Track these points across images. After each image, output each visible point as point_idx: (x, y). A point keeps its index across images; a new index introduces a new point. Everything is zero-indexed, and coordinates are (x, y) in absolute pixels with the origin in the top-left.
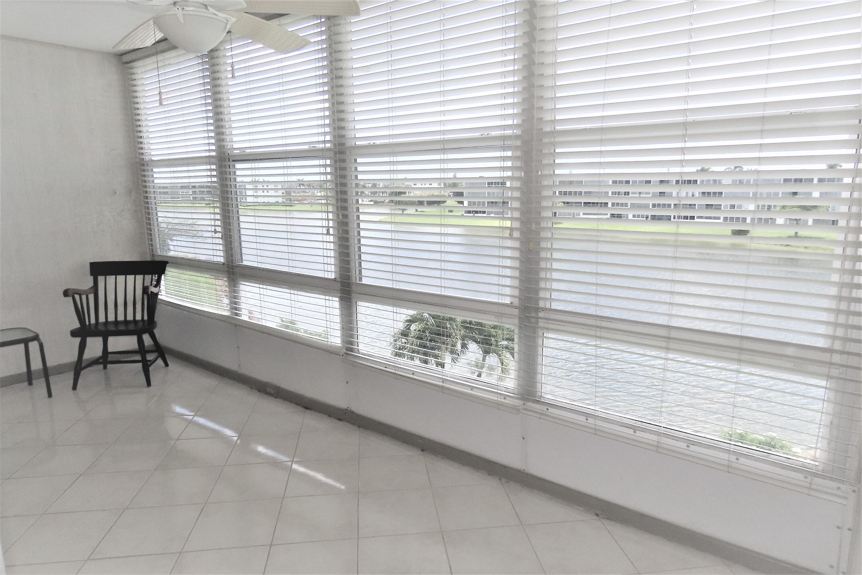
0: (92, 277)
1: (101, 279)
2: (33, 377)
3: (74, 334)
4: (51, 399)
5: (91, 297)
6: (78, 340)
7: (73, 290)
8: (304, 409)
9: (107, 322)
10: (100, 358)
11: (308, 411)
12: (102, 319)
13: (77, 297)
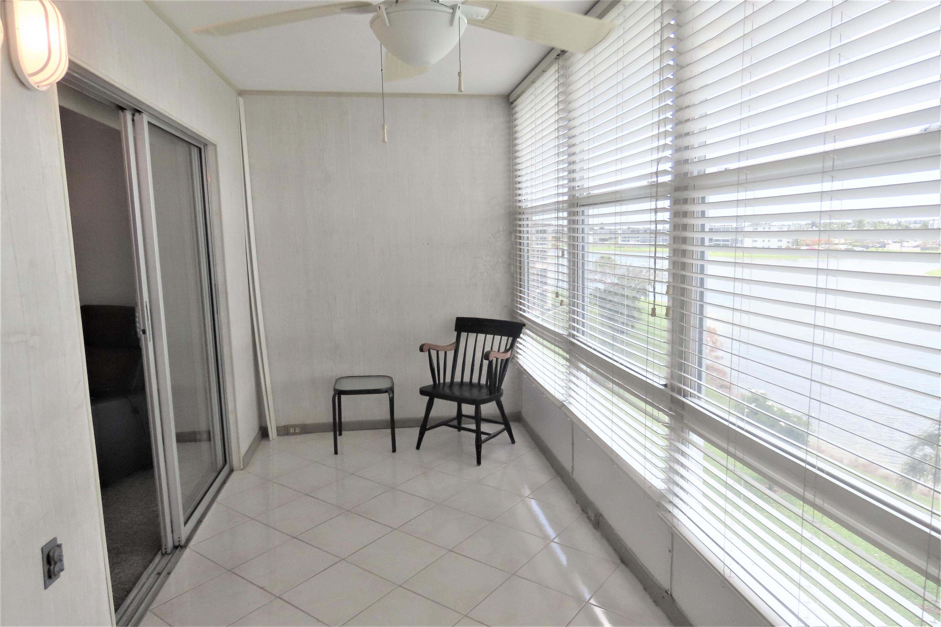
0: (456, 333)
1: (464, 335)
2: (396, 425)
3: (423, 392)
4: (394, 454)
5: (451, 355)
6: (427, 398)
7: (430, 345)
8: (619, 561)
9: (462, 383)
10: (453, 419)
11: (622, 566)
12: (457, 379)
13: (433, 353)
